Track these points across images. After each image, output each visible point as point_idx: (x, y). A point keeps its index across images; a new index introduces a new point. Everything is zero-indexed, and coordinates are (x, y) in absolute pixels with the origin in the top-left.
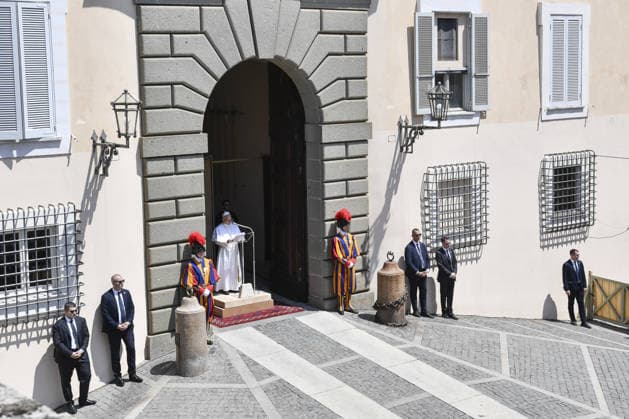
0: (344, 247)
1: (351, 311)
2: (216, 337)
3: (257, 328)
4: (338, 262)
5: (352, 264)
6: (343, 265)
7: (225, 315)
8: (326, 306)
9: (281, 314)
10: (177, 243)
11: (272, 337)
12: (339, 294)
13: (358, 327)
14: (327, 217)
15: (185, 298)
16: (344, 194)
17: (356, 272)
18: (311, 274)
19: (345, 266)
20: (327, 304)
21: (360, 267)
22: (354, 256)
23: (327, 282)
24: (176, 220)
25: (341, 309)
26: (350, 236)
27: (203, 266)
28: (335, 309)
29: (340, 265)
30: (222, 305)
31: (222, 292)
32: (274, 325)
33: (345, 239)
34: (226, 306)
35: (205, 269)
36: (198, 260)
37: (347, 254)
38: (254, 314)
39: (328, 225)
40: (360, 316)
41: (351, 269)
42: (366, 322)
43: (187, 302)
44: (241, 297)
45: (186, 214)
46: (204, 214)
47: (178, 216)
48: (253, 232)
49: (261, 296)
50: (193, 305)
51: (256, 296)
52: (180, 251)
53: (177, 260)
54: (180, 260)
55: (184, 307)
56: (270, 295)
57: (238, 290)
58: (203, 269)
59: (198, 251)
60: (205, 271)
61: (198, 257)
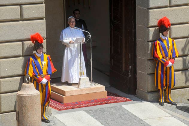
0: (164, 49)
1: (171, 103)
2: (54, 117)
3: (88, 112)
4: (159, 61)
5: (170, 64)
6: (162, 64)
7: (65, 102)
8: (149, 98)
9: (111, 103)
10: (22, 41)
11: (98, 119)
12: (160, 88)
13: (172, 116)
14: (151, 24)
15: (24, 84)
16: (168, 4)
17: (175, 71)
18: (138, 71)
19: (164, 65)
20: (150, 96)
21: (181, 67)
22: (173, 57)
23: (150, 78)
24: (20, 22)
25: (162, 100)
26: (170, 40)
27: (42, 60)
28: (157, 101)
29: (160, 65)
30: (63, 93)
31: (67, 84)
32: (103, 110)
33: (165, 42)
34: (67, 94)
35: (43, 63)
36: (38, 55)
37: (167, 55)
38: (90, 102)
39: (152, 30)
40: (178, 108)
41: (170, 67)
42: (182, 112)
43: (25, 87)
44: (80, 87)
45: (29, 18)
46: (44, 19)
47: (22, 19)
48: (91, 36)
49: (96, 88)
50: (30, 90)
51: (92, 87)
52: (24, 47)
53: (22, 55)
54: (24, 55)
55: (23, 91)
56: (104, 87)
57: (78, 82)
58: (42, 63)
59: (38, 48)
60: (43, 64)
61: (38, 53)
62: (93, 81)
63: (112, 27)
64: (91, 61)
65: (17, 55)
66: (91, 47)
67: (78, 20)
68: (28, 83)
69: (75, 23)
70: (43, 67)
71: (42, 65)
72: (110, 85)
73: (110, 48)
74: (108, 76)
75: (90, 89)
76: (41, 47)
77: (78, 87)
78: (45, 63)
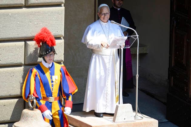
10: (25, 40)
15: (25, 111)
24: (24, 9)
35: (54, 78)
43: (27, 116)
44: (116, 120)
45: (38, 3)
46: (63, 5)
47: (26, 5)
48: (137, 36)
49: (144, 122)
50: (35, 120)
51: (137, 121)
52: (27, 51)
53: (23, 63)
54: (27, 63)
55: (24, 122)
56: (157, 121)
57: (113, 112)
58: (51, 78)
59: (47, 54)
60: (54, 80)
61: (46, 62)
62: (138, 112)
63: (174, 23)
64: (137, 78)
65: (16, 62)
66: (138, 54)
67: (119, 9)
68: (32, 109)
69: (108, 16)
70: (52, 85)
71: (52, 82)
72: (167, 119)
73: (170, 57)
74: (164, 103)
75: (134, 124)
76: (51, 53)
77: (114, 121)
78: (57, 78)
